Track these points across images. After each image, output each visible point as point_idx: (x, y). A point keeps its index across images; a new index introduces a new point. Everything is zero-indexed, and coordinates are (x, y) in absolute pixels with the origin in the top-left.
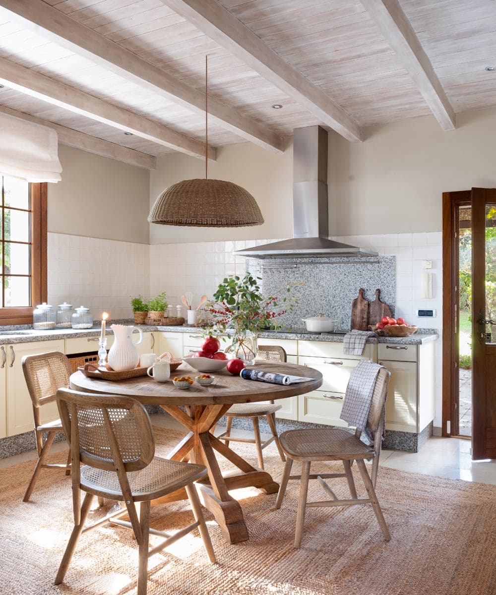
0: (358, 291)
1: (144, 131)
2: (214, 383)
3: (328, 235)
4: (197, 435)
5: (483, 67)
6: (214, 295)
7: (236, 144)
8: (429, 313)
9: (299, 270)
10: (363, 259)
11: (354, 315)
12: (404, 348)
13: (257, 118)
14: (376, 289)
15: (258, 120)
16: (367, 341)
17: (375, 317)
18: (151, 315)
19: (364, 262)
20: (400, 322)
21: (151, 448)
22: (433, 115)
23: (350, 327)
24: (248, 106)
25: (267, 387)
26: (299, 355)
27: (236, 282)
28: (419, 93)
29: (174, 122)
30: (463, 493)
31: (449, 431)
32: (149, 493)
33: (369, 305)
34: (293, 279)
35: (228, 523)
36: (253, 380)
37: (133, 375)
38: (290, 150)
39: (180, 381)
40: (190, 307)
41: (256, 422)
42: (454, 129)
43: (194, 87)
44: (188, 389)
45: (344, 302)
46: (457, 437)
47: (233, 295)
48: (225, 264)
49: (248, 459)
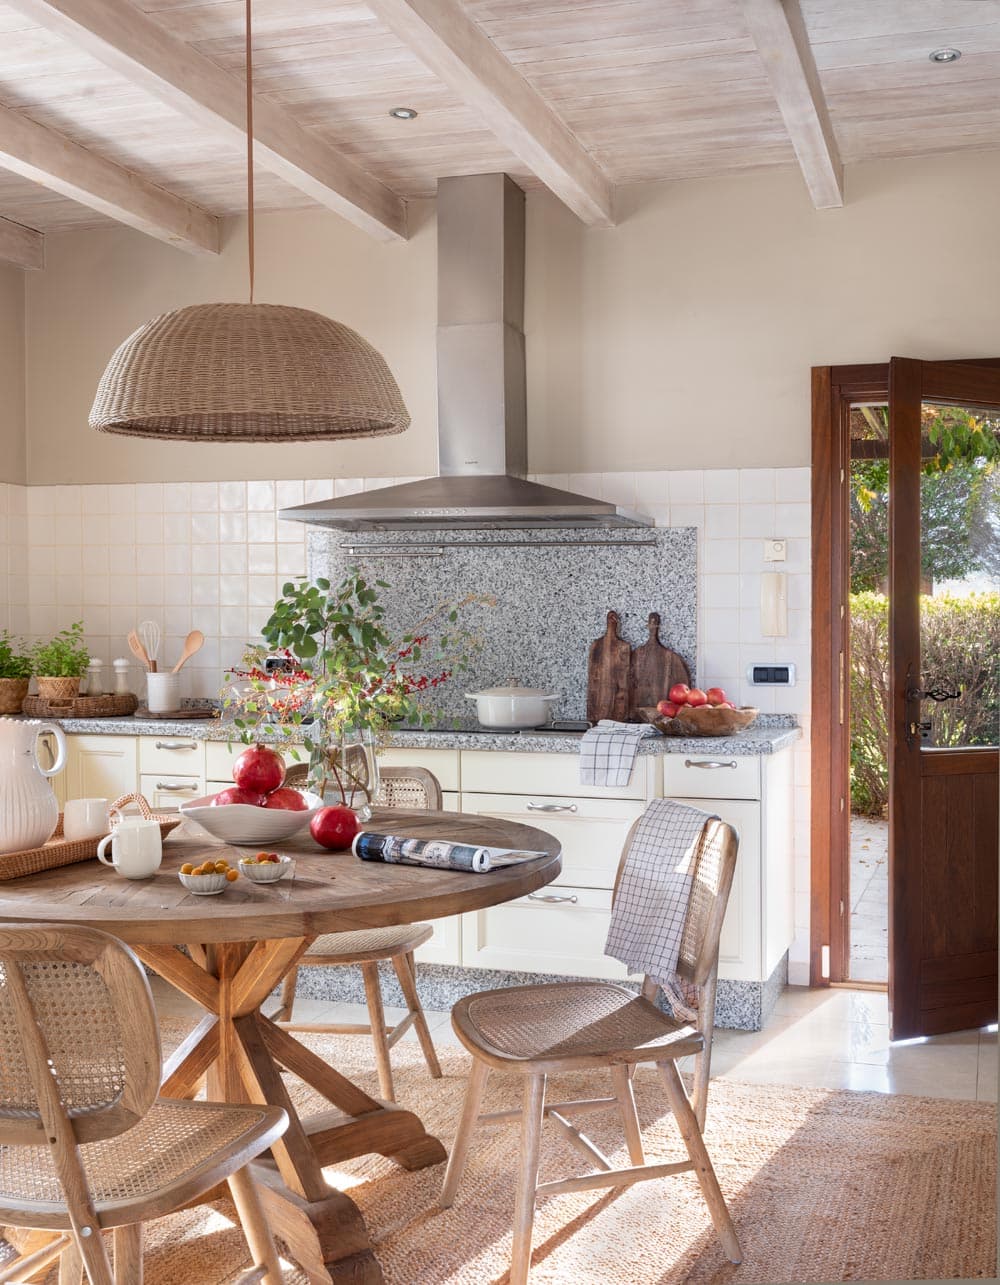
0: (605, 619)
1: (24, 156)
2: (288, 876)
3: (525, 471)
4: (227, 1023)
5: (926, 51)
6: (264, 631)
7: (278, 209)
8: (778, 675)
9: (451, 563)
10: (618, 535)
11: (594, 680)
12: (729, 765)
13: (346, 141)
14: (649, 612)
15: (347, 148)
16: (640, 750)
17: (649, 685)
18: (41, 687)
19: (619, 544)
20: (715, 698)
21: (153, 1067)
22: (798, 164)
23: (583, 713)
24: (329, 105)
25: (436, 880)
26: (463, 789)
27: (323, 593)
28: (772, 104)
29: (107, 135)
30: (885, 1124)
31: (826, 973)
32: (141, 1199)
33: (632, 654)
34: (436, 586)
35: (330, 1260)
36: (389, 863)
37: (51, 863)
38: (428, 238)
39: (203, 873)
40: (154, 663)
41: (372, 976)
42: (841, 205)
43: (182, 37)
44: (222, 896)
45: (568, 647)
46: (844, 984)
47: (312, 630)
48: (247, 544)
49: (358, 1078)
